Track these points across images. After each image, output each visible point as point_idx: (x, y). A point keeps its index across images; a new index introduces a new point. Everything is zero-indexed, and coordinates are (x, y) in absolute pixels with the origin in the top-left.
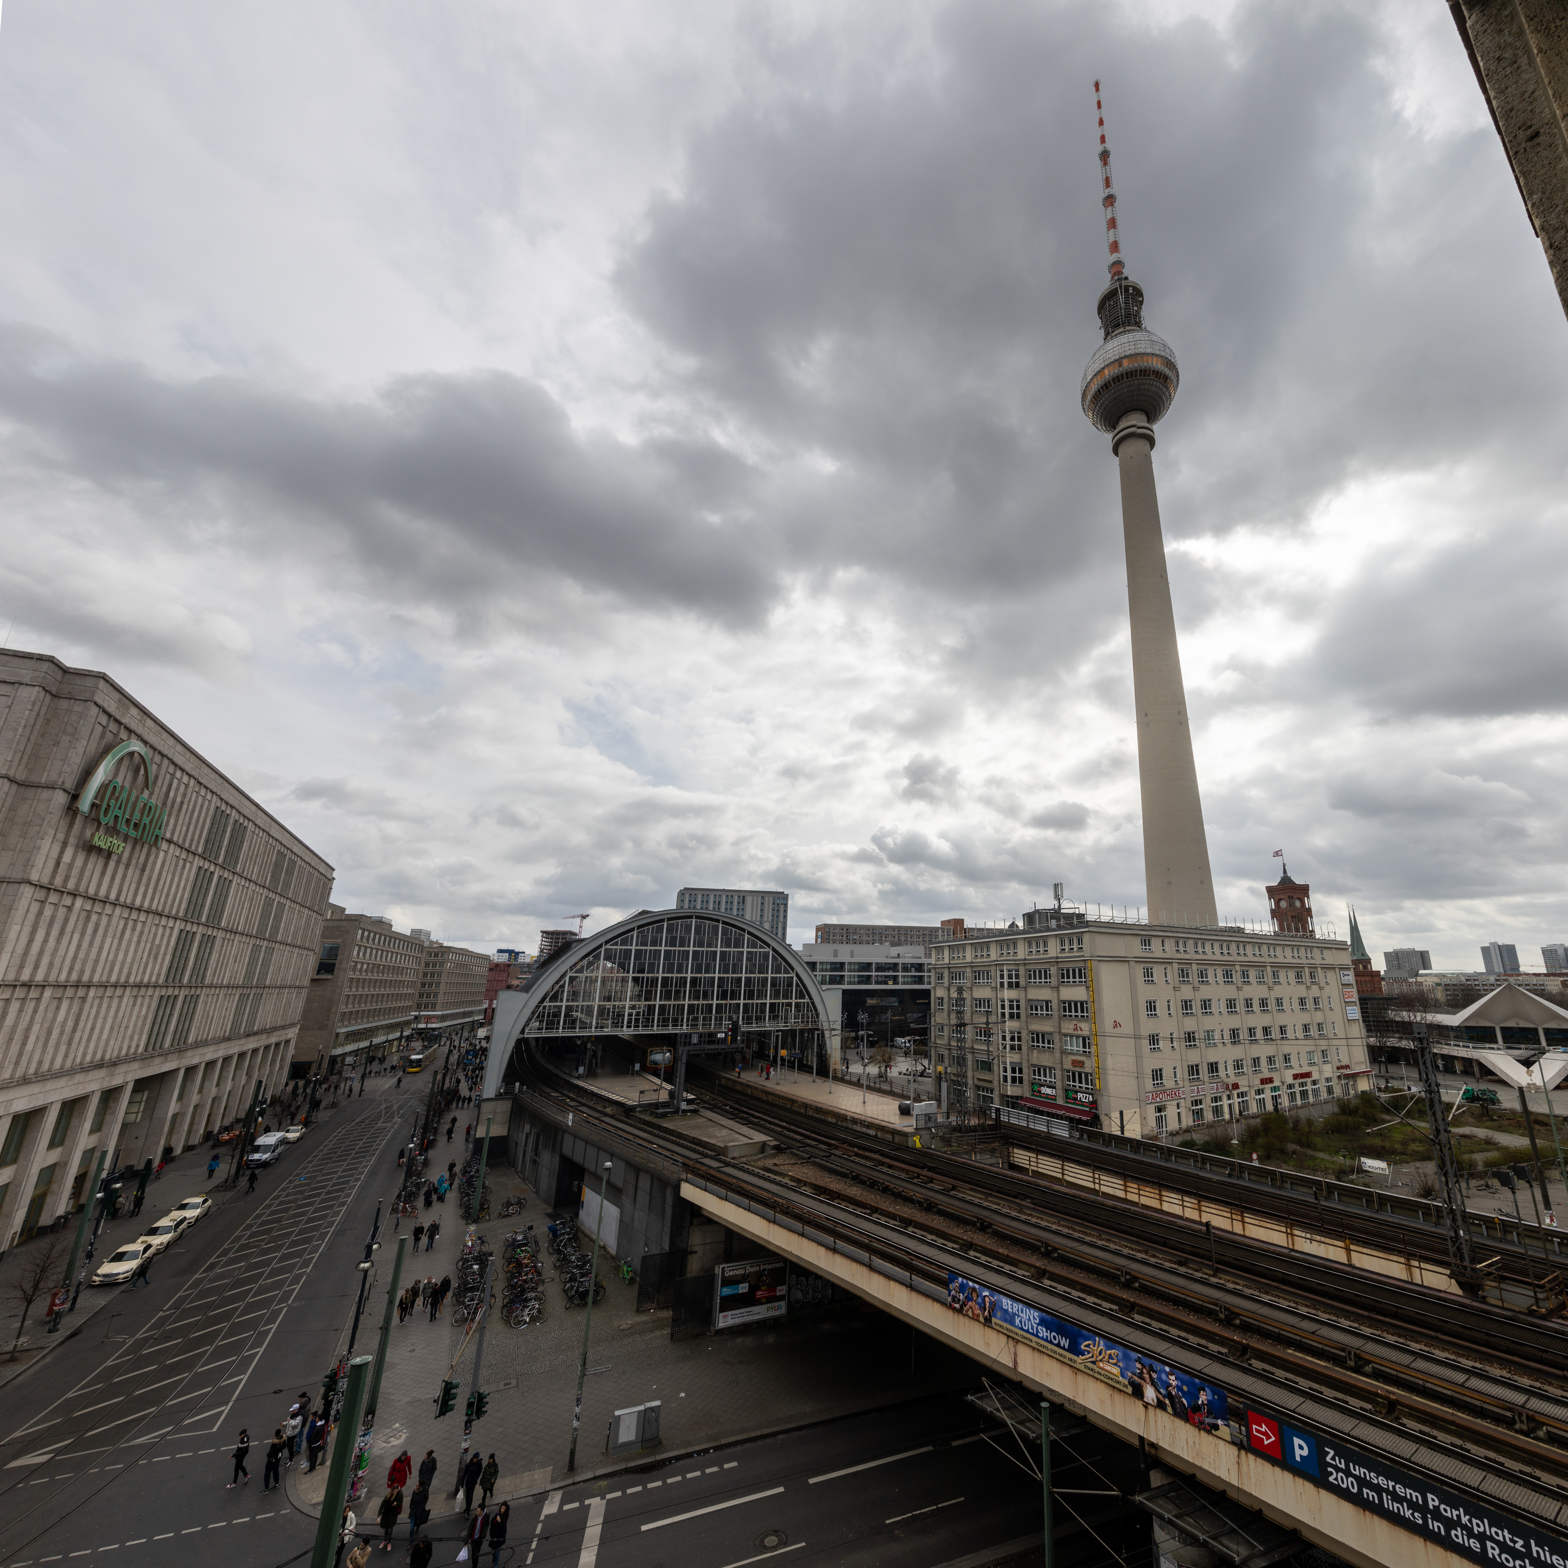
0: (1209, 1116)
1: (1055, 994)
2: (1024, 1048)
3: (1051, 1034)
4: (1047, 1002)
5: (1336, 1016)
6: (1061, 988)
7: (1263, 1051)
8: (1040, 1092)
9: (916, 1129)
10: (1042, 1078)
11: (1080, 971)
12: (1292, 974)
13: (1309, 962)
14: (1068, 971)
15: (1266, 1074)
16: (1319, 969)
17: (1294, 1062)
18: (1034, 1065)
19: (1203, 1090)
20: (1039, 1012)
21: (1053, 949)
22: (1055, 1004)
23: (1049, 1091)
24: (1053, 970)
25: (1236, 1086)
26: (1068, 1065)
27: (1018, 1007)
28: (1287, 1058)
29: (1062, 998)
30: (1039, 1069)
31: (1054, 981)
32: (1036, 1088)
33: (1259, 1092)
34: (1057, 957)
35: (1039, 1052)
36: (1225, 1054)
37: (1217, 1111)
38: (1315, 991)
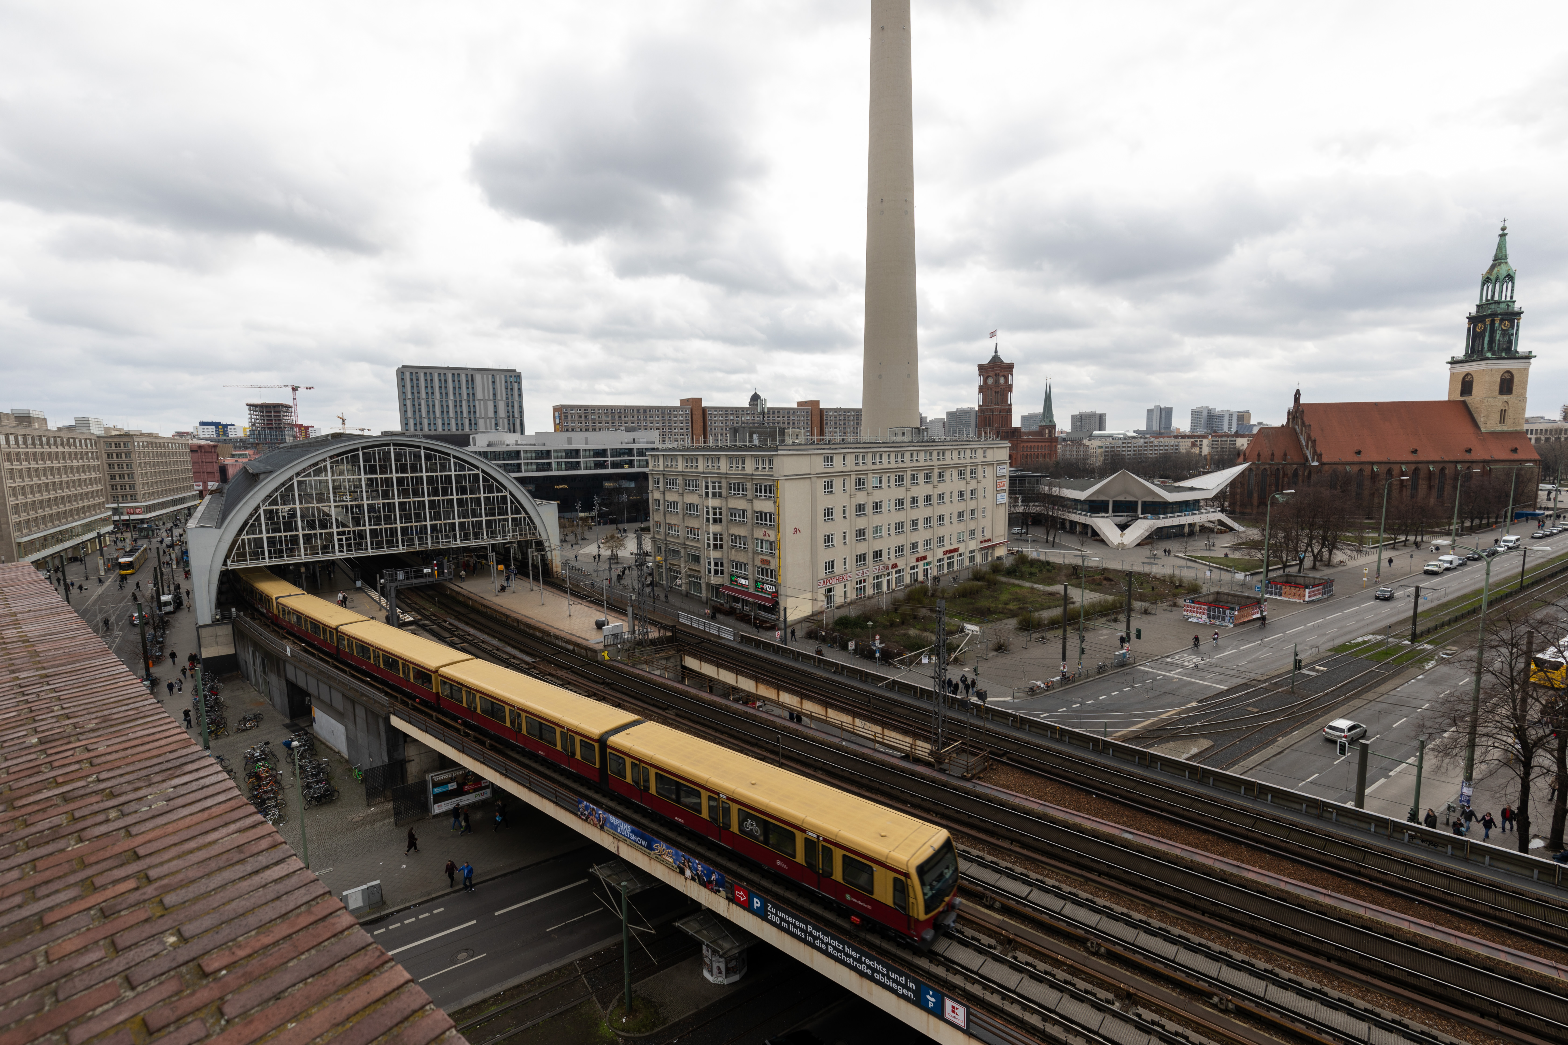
0: (870, 591)
1: (750, 505)
2: (725, 547)
3: (746, 537)
4: (744, 511)
5: (988, 503)
6: (754, 501)
7: (921, 536)
8: (736, 581)
9: (605, 646)
10: (739, 571)
11: (770, 487)
12: (955, 473)
13: (972, 461)
14: (761, 486)
15: (922, 554)
16: (980, 467)
17: (946, 541)
18: (733, 561)
19: (867, 572)
20: (737, 519)
21: (749, 467)
22: (749, 514)
23: (743, 581)
24: (749, 485)
25: (895, 566)
26: (758, 563)
27: (720, 514)
28: (941, 540)
29: (756, 509)
30: (736, 564)
31: (749, 494)
32: (734, 579)
33: (913, 568)
34: (752, 475)
35: (736, 551)
36: (888, 543)
37: (877, 586)
38: (973, 484)
